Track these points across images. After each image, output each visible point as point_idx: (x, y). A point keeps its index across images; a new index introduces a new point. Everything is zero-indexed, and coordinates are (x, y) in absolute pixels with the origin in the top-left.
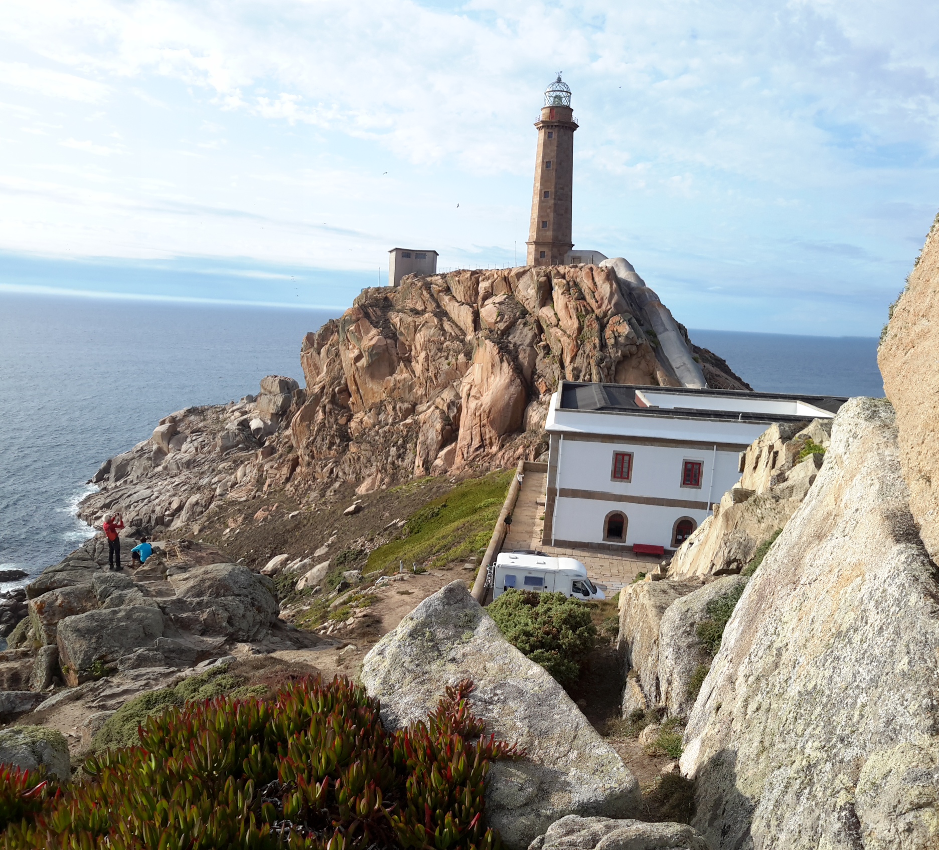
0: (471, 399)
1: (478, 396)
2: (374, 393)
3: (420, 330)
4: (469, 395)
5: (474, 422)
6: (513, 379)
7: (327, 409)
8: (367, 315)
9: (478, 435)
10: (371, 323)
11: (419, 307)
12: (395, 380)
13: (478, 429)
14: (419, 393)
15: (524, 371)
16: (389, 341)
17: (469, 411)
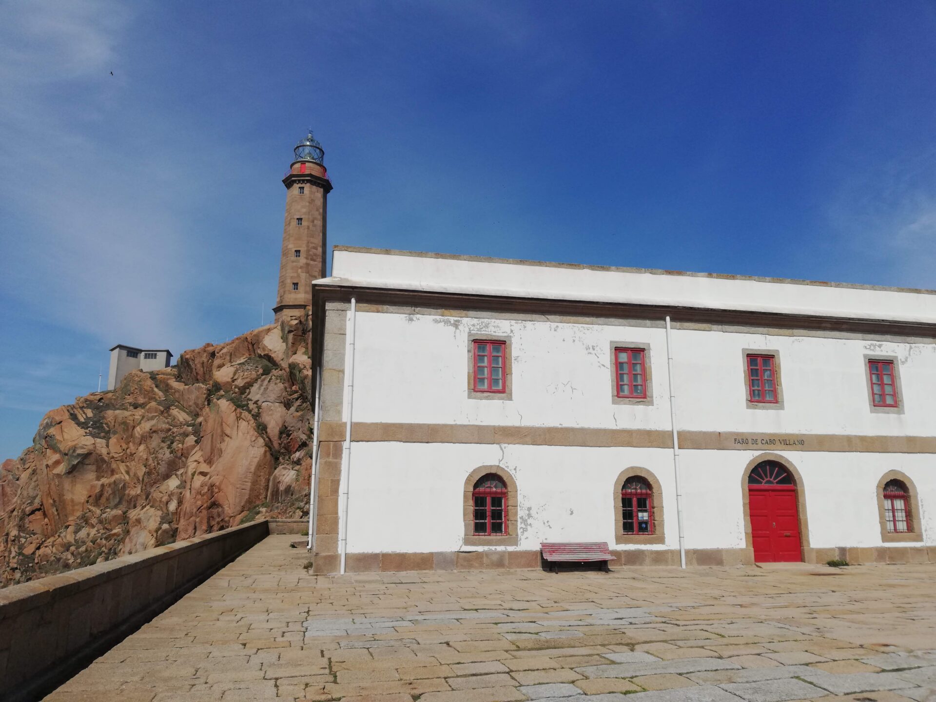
0: (196, 477)
1: (206, 471)
2: (73, 506)
3: (140, 423)
4: (193, 475)
5: (199, 503)
6: (254, 439)
7: (11, 537)
8: (74, 417)
9: (205, 521)
10: (79, 424)
11: (141, 400)
12: (103, 485)
13: (205, 512)
14: (133, 492)
15: (268, 430)
16: (98, 440)
17: (193, 492)
